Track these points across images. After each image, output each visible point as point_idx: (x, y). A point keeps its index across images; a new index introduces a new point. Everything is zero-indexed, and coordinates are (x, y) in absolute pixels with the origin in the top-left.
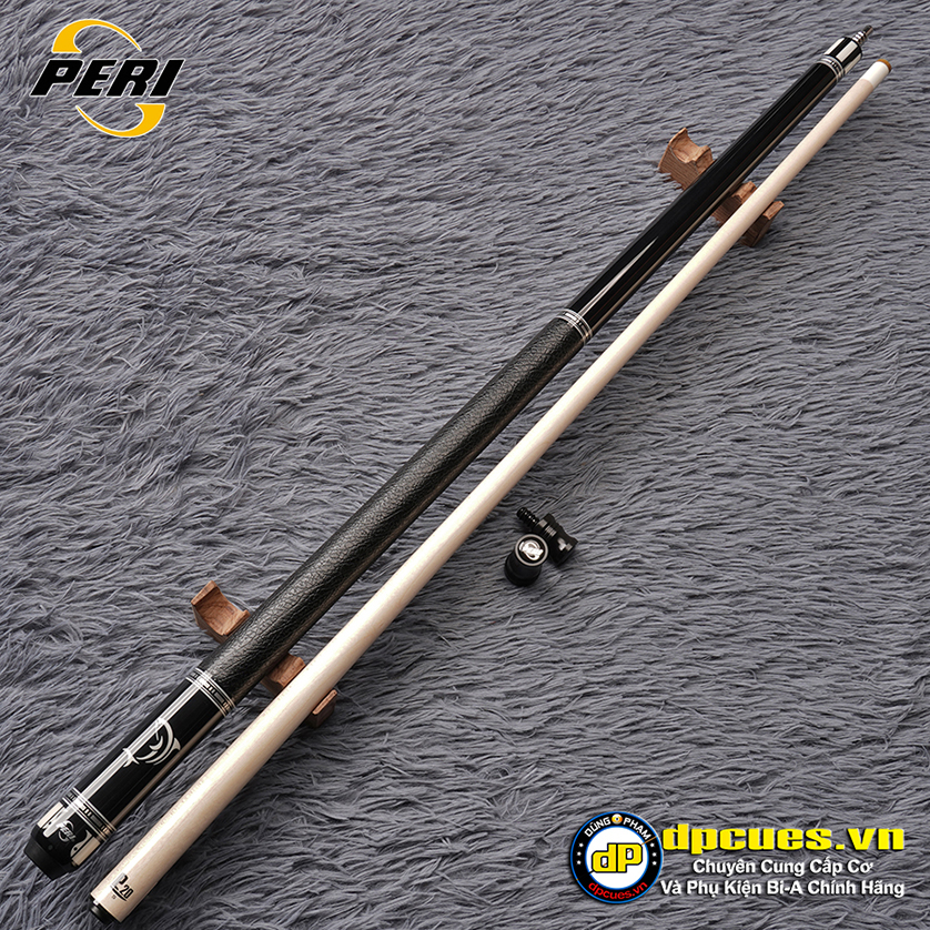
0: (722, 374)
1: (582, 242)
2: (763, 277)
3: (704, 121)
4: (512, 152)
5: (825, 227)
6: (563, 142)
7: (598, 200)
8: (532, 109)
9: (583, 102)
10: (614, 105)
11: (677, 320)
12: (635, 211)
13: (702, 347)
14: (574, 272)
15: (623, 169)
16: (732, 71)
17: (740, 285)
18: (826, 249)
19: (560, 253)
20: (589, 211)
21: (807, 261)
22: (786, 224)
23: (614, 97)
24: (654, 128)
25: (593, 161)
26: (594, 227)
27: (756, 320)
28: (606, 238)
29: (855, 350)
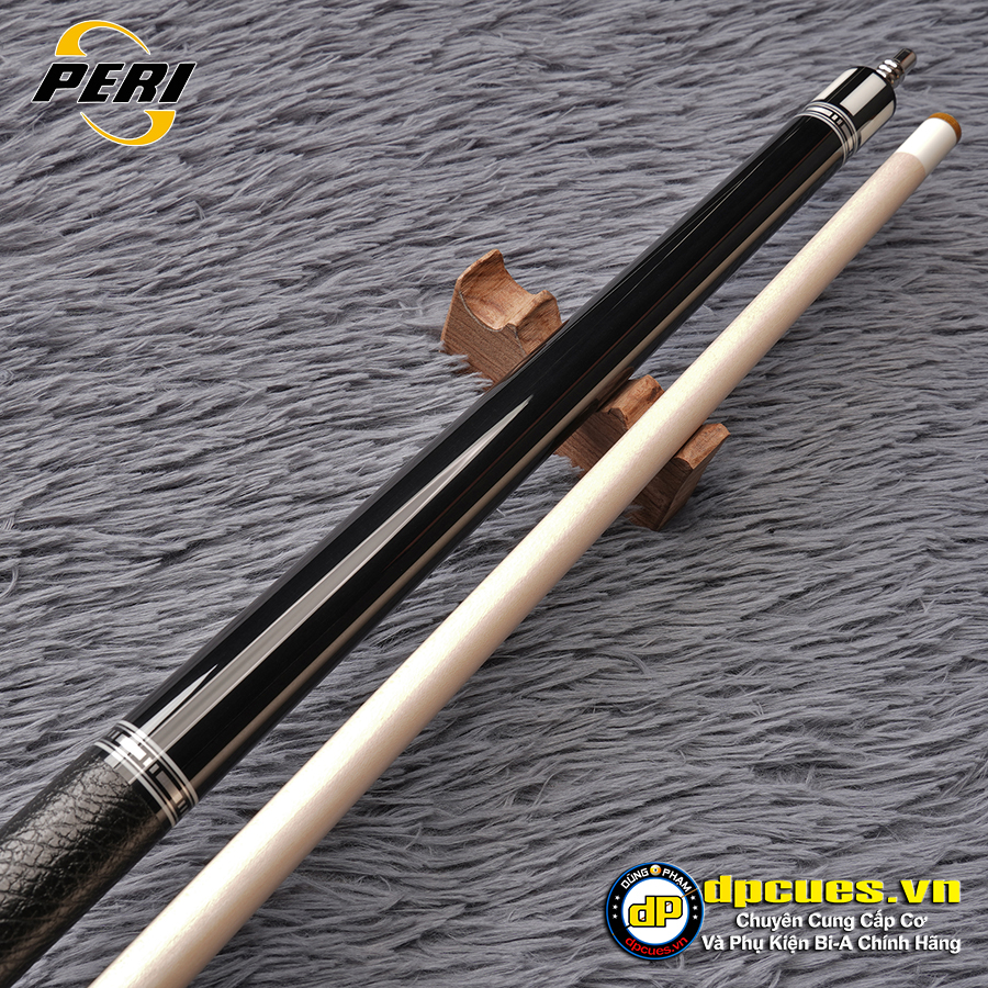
0: (573, 868)
1: (240, 518)
2: (682, 604)
3: (554, 241)
4: (97, 302)
5: (827, 482)
6: (226, 281)
7: (292, 415)
8: (162, 211)
9: (284, 196)
10: (355, 206)
11: (463, 720)
12: (379, 442)
13: (525, 795)
14: (213, 594)
15: (358, 345)
16: (619, 140)
17: (628, 626)
18: (830, 534)
19: (180, 546)
20: (264, 443)
21: (784, 564)
22: (737, 475)
23: (355, 188)
24: (439, 255)
25: (289, 325)
26: (274, 481)
27: (663, 719)
28: (301, 509)
29: (910, 795)
